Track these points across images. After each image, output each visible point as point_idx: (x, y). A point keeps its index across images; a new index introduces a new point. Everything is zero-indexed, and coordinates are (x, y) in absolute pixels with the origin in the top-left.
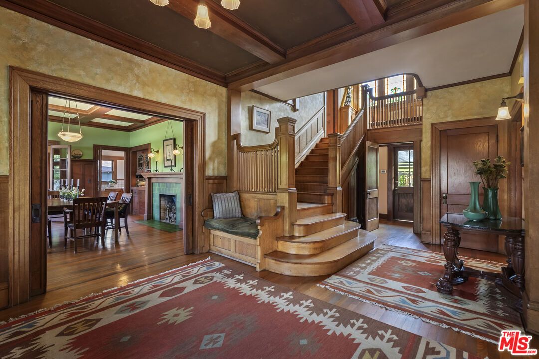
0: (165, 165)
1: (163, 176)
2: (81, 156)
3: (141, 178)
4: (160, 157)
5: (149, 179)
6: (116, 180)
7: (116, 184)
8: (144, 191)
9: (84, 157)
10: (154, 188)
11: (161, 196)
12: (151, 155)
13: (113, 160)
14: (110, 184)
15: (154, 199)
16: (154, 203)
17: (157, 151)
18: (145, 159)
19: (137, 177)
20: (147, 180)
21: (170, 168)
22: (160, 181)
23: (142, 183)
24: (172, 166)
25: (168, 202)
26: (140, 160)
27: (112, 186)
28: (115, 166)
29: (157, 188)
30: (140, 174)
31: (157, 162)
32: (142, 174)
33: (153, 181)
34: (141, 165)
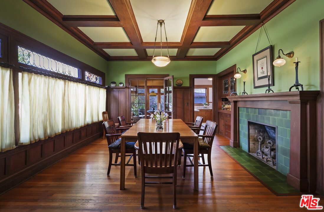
0: (256, 85)
1: (254, 99)
2: (182, 85)
3: (226, 102)
4: (248, 77)
5: (236, 102)
6: (209, 103)
7: (208, 106)
8: (230, 115)
9: (183, 85)
10: (240, 112)
11: (250, 123)
12: (237, 76)
13: (206, 88)
14: (204, 105)
15: (240, 125)
16: (240, 130)
17: (245, 71)
18: (230, 83)
19: (223, 101)
20: (232, 104)
21: (267, 88)
22: (249, 105)
23: (227, 106)
24: (269, 86)
25: (259, 132)
26: (225, 84)
27: (205, 107)
28: (207, 92)
29: (245, 113)
30: (225, 97)
31: (244, 83)
32: (227, 97)
33: (240, 105)
34: (226, 89)
